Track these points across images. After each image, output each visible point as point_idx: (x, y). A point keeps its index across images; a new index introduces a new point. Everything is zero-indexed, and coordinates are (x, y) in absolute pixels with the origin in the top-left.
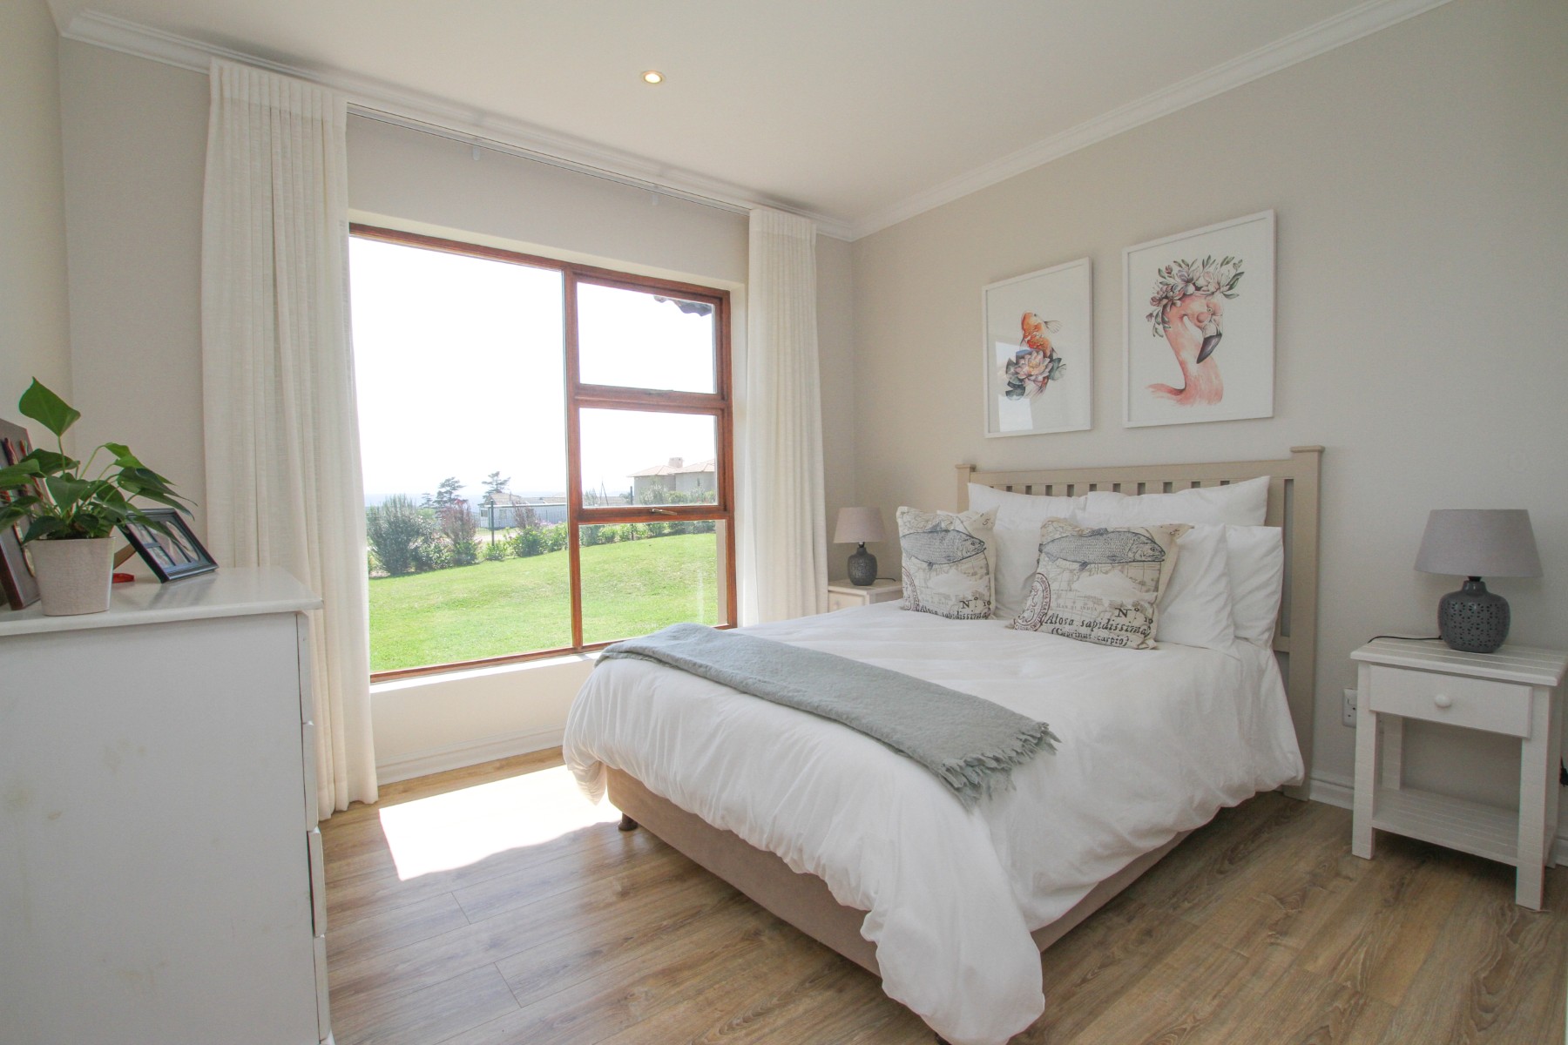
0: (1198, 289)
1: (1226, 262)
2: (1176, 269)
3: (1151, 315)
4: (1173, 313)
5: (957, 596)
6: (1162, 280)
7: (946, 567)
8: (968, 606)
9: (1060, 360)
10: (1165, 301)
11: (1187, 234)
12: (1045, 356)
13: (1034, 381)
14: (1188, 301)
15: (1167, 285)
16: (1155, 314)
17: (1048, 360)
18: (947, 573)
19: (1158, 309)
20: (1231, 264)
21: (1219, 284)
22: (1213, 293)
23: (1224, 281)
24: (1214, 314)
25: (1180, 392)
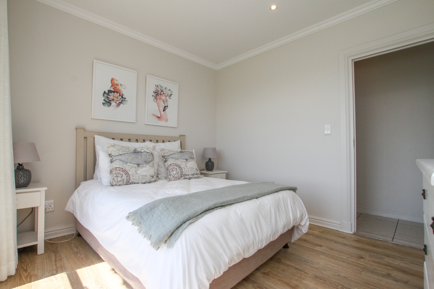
0: (164, 94)
1: (169, 90)
2: (159, 87)
3: (153, 96)
4: (158, 97)
5: (150, 175)
6: (156, 88)
7: (145, 165)
8: (153, 177)
9: (125, 98)
10: (156, 93)
11: (162, 79)
12: (120, 95)
13: (115, 102)
14: (161, 96)
15: (157, 89)
16: (154, 96)
17: (121, 97)
18: (146, 167)
19: (155, 95)
20: (170, 91)
21: (168, 94)
22: (167, 96)
23: (169, 94)
24: (167, 101)
25: (159, 117)
